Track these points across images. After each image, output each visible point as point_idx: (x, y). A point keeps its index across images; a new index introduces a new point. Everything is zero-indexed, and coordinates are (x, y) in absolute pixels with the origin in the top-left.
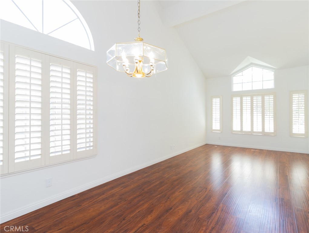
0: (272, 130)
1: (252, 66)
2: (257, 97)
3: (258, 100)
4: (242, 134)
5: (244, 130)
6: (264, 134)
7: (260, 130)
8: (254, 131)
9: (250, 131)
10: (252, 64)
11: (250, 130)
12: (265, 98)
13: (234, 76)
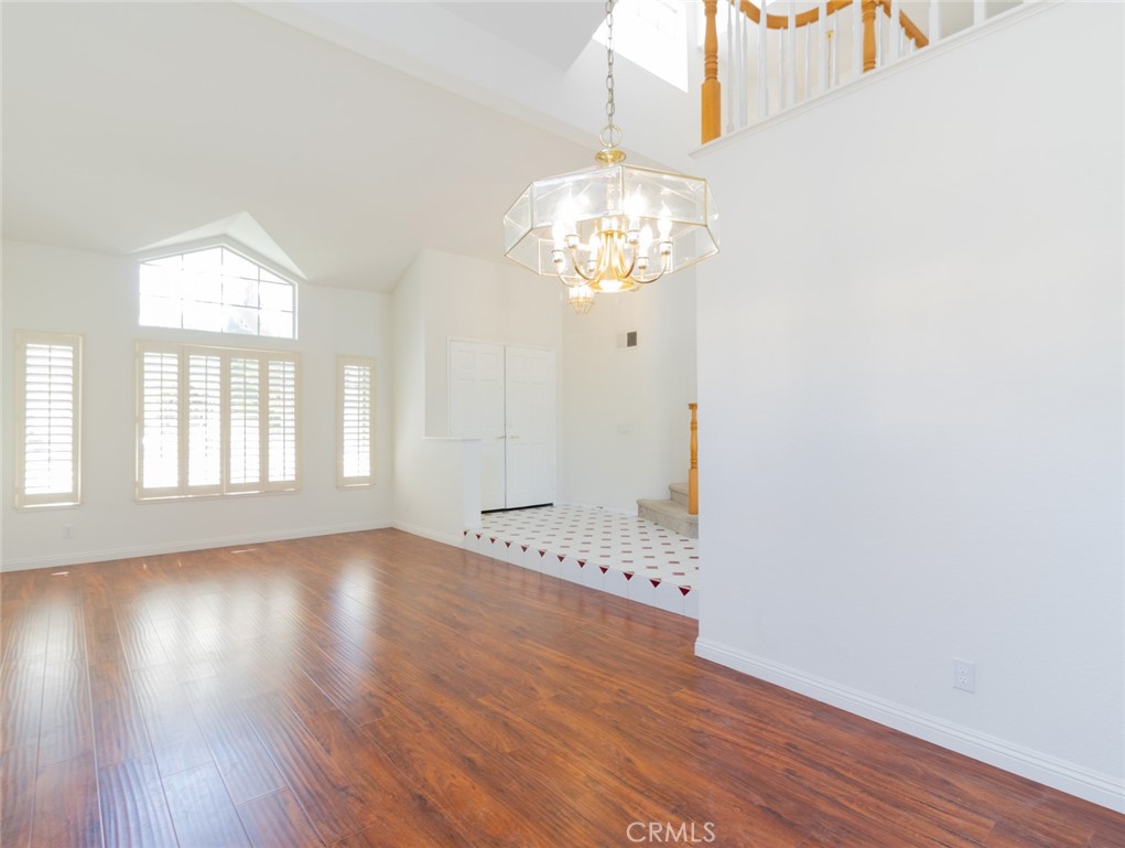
0: (291, 476)
1: (223, 247)
2: (245, 362)
3: (246, 372)
4: (188, 498)
5: (191, 483)
6: (267, 489)
7: (254, 477)
8: (233, 481)
9: (216, 486)
10: (225, 240)
11: (218, 482)
12: (271, 368)
13: (143, 263)
